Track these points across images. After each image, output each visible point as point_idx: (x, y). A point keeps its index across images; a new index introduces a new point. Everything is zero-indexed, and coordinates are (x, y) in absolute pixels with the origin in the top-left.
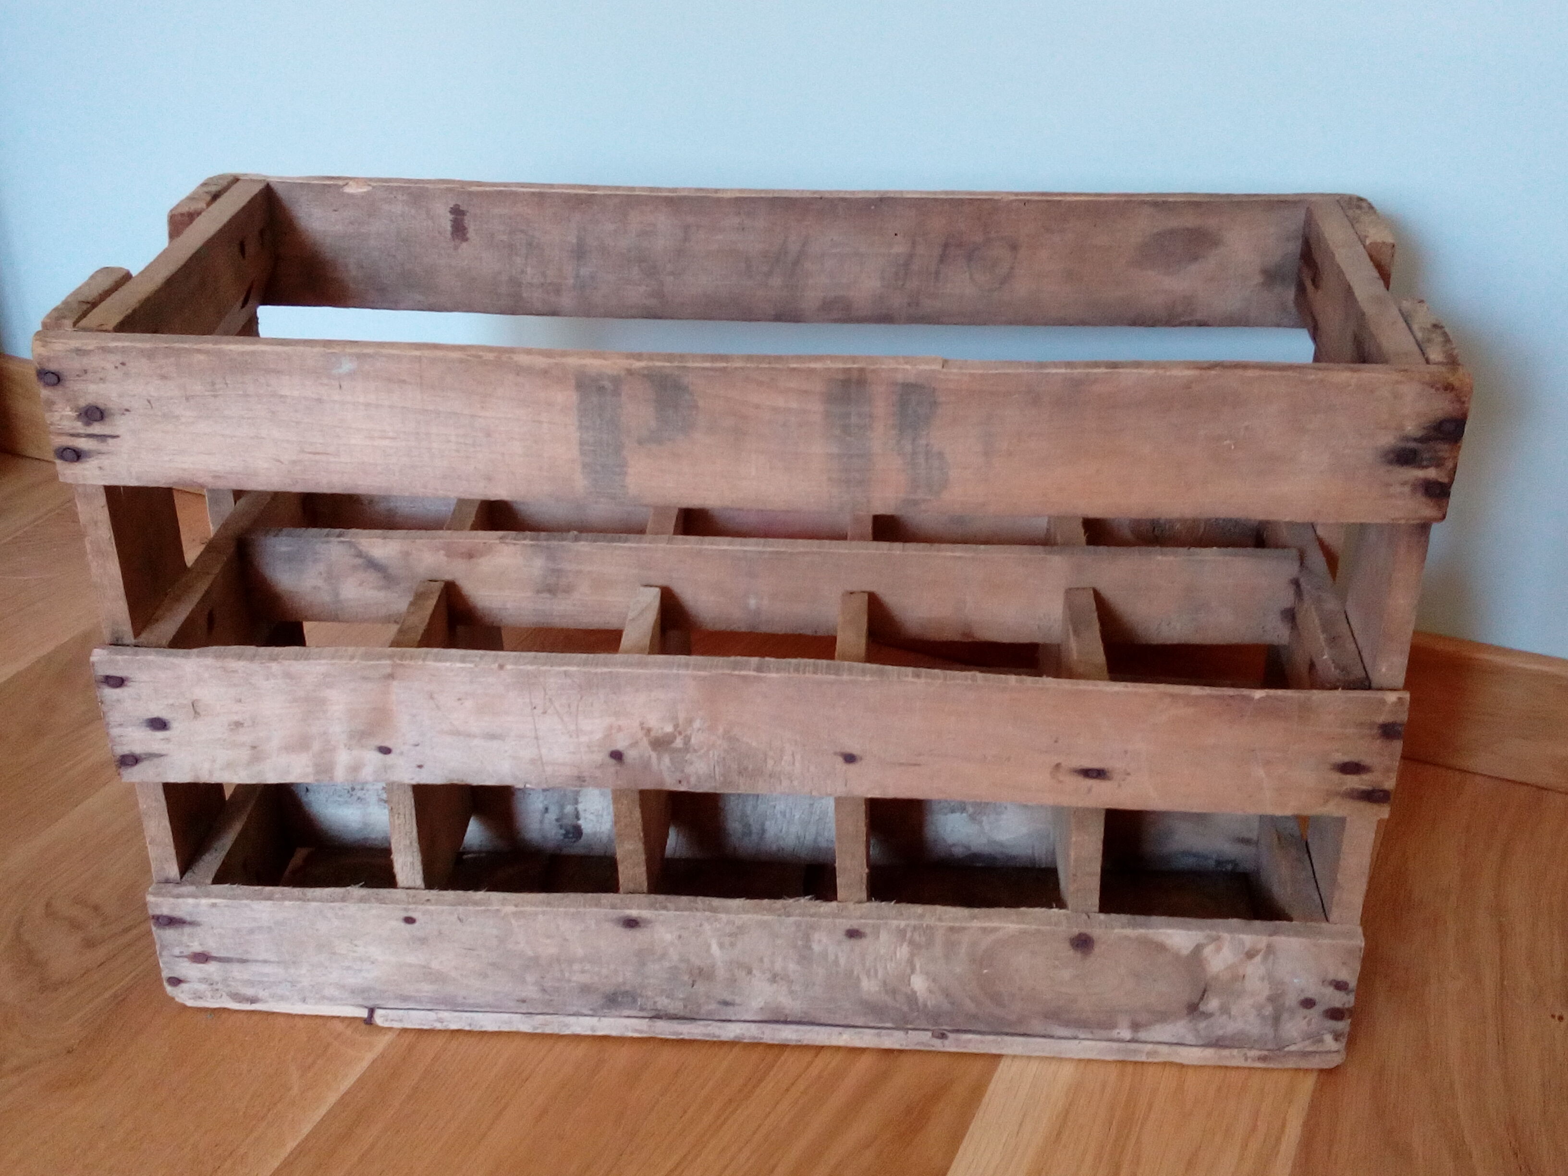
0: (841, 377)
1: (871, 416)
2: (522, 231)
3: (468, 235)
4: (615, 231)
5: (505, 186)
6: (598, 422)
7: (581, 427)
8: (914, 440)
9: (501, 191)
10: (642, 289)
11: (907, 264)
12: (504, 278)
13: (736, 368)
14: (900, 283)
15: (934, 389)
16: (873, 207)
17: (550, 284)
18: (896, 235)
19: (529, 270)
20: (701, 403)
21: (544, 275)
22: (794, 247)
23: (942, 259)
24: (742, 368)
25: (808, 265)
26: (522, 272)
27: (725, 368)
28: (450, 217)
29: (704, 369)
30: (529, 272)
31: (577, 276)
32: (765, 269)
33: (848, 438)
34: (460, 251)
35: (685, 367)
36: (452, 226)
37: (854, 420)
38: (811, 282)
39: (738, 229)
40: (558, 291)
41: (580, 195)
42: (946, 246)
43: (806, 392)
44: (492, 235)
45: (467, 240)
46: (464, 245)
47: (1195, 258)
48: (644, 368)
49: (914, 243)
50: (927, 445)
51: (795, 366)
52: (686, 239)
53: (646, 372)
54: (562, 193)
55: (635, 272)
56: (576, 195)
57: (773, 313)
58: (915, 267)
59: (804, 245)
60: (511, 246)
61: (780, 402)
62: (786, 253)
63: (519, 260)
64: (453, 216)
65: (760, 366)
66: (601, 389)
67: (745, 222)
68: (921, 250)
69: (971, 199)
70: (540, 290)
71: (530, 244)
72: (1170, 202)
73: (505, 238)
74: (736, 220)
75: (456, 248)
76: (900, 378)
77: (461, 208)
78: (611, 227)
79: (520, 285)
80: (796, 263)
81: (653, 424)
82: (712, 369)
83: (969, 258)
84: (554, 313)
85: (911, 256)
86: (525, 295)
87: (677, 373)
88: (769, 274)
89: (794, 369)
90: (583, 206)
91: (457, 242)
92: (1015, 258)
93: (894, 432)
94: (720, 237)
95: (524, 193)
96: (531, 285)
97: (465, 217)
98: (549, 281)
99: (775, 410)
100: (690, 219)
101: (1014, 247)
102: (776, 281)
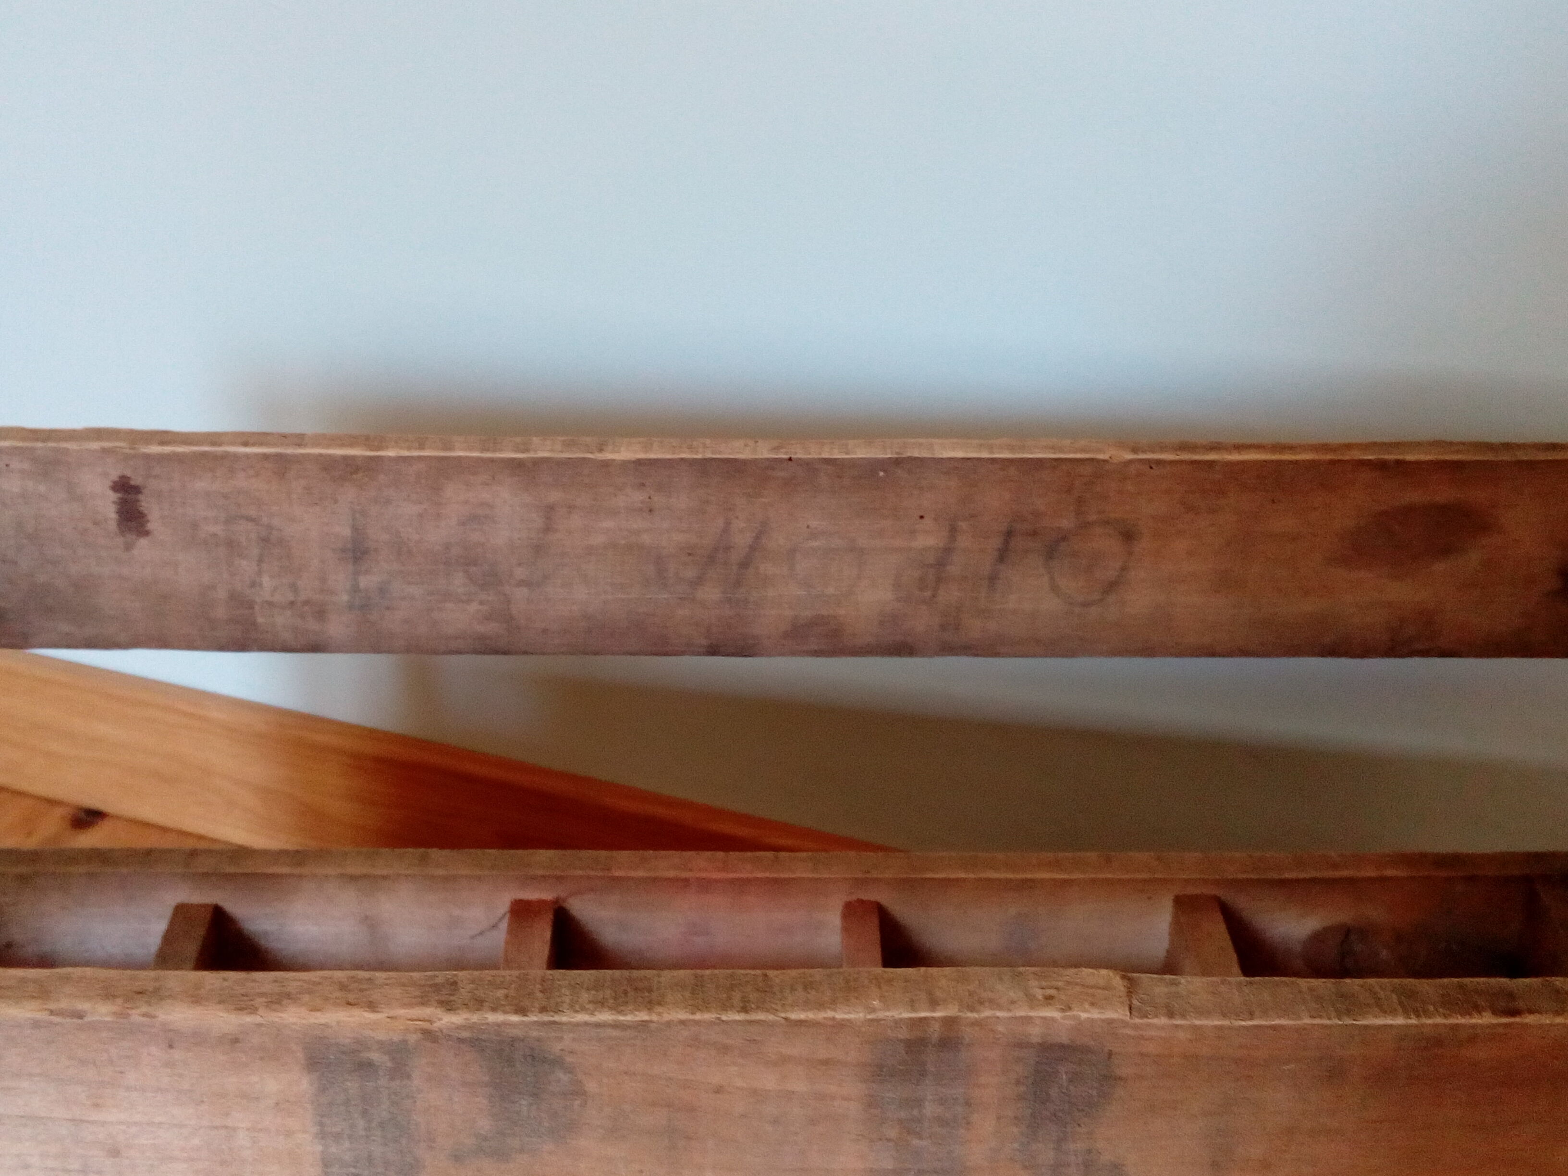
0: (904, 1034)
1: (968, 1104)
2: (249, 519)
3: (150, 526)
4: (421, 516)
5: (213, 444)
6: (361, 1123)
7: (322, 1135)
8: (1060, 1141)
9: (204, 454)
10: (474, 607)
11: (941, 564)
12: (221, 594)
13: (669, 1024)
14: (928, 594)
15: (1110, 1054)
16: (881, 474)
17: (306, 603)
18: (922, 517)
19: (266, 580)
20: (591, 1086)
21: (294, 587)
22: (742, 540)
23: (1002, 556)
24: (682, 1022)
25: (768, 568)
26: (253, 584)
27: (645, 1023)
28: (113, 496)
29: (598, 1025)
30: (265, 585)
31: (355, 589)
32: (690, 573)
33: (916, 1142)
34: (135, 552)
35: (554, 1023)
36: (120, 512)
37: (930, 1109)
38: (771, 593)
39: (641, 510)
40: (321, 614)
41: (354, 458)
42: (1009, 534)
43: (826, 1062)
44: (195, 526)
45: (147, 533)
46: (143, 542)
47: (1445, 551)
48: (459, 1028)
49: (953, 531)
50: (1089, 1151)
51: (802, 1016)
52: (548, 529)
53: (465, 1034)
54: (321, 455)
55: (458, 582)
56: (345, 458)
57: (705, 642)
58: (954, 569)
59: (757, 538)
60: (231, 544)
61: (769, 1081)
62: (728, 548)
63: (247, 566)
64: (119, 495)
65: (724, 1018)
66: (365, 1067)
67: (655, 499)
68: (964, 541)
69: (1056, 460)
70: (289, 613)
71: (265, 540)
72: (1410, 462)
73: (217, 529)
74: (638, 497)
75: (128, 547)
76: (1035, 1033)
77: (132, 483)
78: (410, 509)
79: (251, 605)
80: (745, 564)
81: (485, 1124)
82: (616, 1026)
83: (1050, 553)
84: (315, 647)
85: (948, 550)
86: (260, 620)
87: (535, 1034)
88: (699, 581)
89: (800, 1023)
90: (360, 475)
91: (130, 537)
92: (1130, 554)
93: (1015, 1130)
94: (608, 524)
95: (247, 456)
96: (271, 604)
97: (141, 497)
98: (303, 597)
99: (757, 1095)
100: (555, 496)
101: (1128, 536)
102: (711, 593)
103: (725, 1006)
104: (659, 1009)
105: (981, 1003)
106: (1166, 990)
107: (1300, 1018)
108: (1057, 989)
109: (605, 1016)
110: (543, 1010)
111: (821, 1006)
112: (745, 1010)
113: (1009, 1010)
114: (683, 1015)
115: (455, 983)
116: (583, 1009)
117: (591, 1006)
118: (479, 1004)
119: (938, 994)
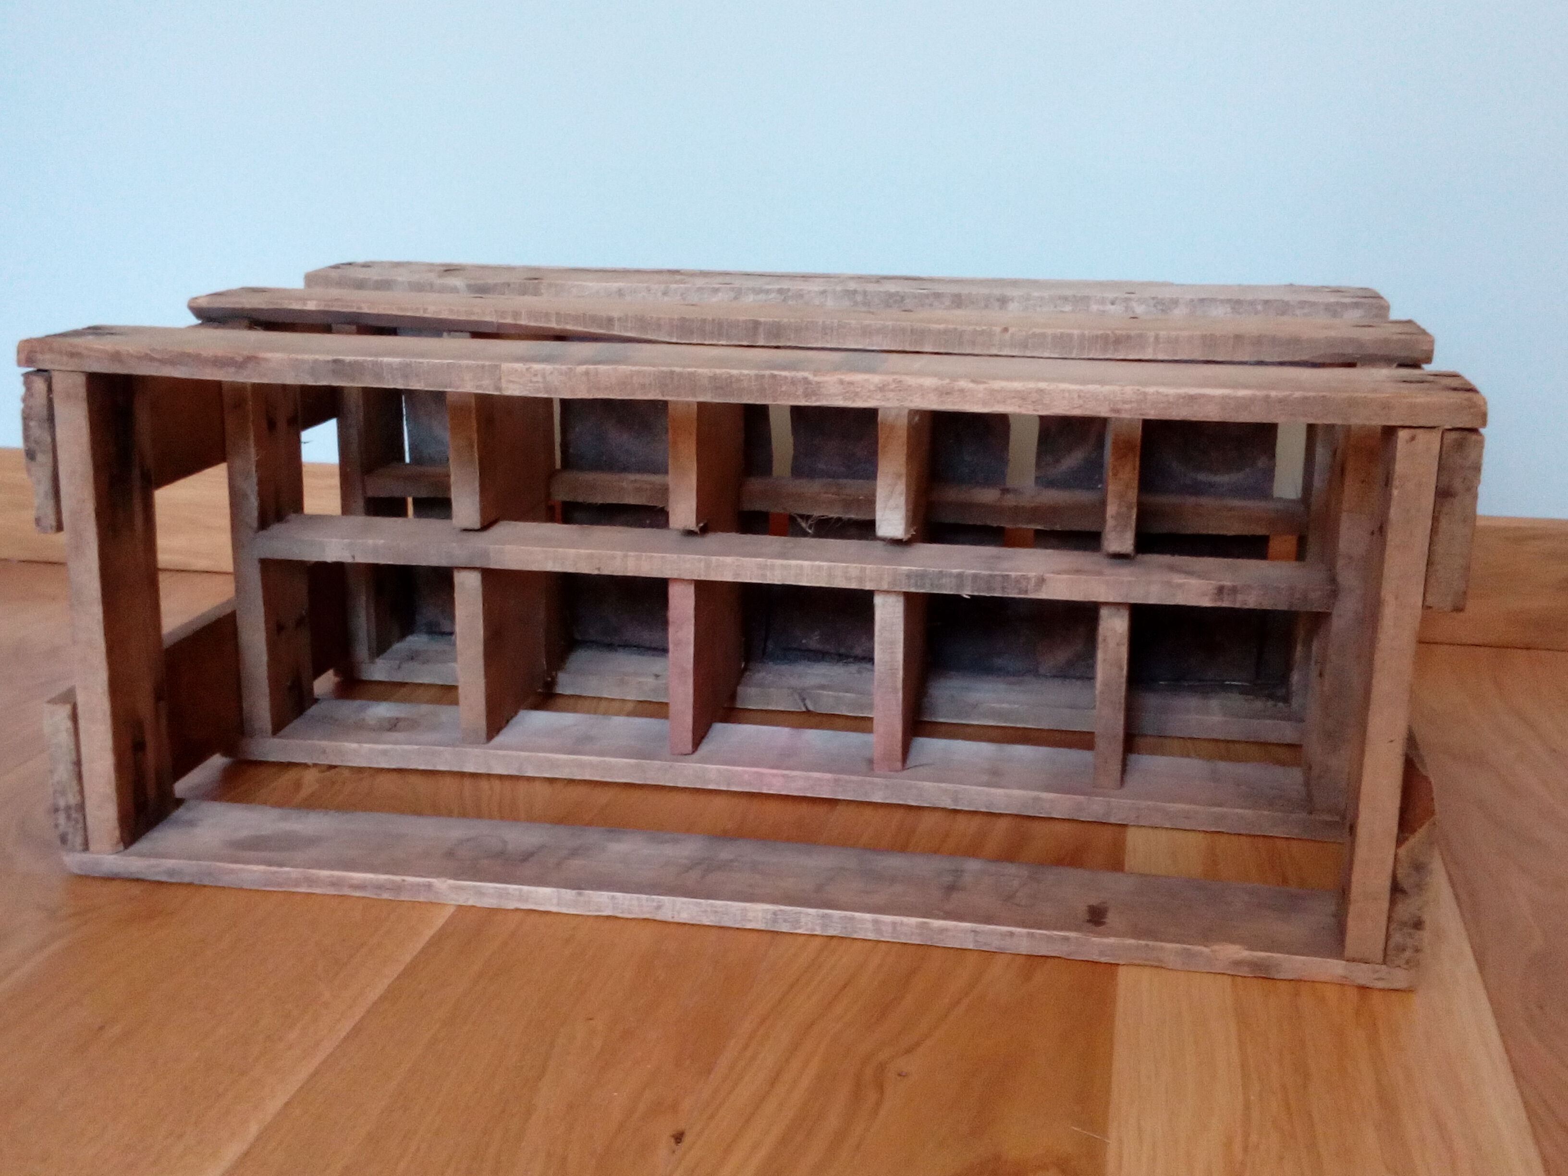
103: (680, 375)
104: (711, 375)
105: (566, 373)
106: (483, 382)
107: (428, 363)
108: (531, 382)
109: (735, 372)
110: (763, 376)
111: (638, 373)
112: (672, 372)
113: (554, 368)
114: (700, 370)
115: (806, 396)
116: (746, 375)
117: (742, 378)
118: (793, 382)
119: (584, 378)
